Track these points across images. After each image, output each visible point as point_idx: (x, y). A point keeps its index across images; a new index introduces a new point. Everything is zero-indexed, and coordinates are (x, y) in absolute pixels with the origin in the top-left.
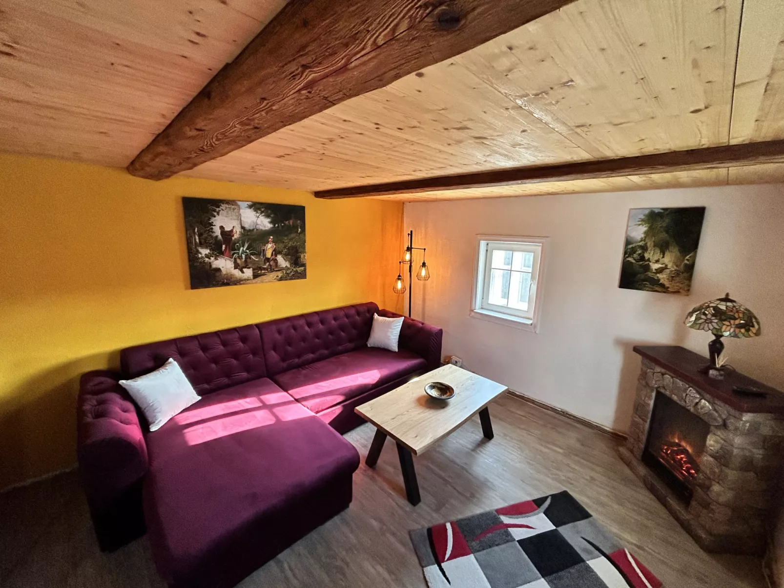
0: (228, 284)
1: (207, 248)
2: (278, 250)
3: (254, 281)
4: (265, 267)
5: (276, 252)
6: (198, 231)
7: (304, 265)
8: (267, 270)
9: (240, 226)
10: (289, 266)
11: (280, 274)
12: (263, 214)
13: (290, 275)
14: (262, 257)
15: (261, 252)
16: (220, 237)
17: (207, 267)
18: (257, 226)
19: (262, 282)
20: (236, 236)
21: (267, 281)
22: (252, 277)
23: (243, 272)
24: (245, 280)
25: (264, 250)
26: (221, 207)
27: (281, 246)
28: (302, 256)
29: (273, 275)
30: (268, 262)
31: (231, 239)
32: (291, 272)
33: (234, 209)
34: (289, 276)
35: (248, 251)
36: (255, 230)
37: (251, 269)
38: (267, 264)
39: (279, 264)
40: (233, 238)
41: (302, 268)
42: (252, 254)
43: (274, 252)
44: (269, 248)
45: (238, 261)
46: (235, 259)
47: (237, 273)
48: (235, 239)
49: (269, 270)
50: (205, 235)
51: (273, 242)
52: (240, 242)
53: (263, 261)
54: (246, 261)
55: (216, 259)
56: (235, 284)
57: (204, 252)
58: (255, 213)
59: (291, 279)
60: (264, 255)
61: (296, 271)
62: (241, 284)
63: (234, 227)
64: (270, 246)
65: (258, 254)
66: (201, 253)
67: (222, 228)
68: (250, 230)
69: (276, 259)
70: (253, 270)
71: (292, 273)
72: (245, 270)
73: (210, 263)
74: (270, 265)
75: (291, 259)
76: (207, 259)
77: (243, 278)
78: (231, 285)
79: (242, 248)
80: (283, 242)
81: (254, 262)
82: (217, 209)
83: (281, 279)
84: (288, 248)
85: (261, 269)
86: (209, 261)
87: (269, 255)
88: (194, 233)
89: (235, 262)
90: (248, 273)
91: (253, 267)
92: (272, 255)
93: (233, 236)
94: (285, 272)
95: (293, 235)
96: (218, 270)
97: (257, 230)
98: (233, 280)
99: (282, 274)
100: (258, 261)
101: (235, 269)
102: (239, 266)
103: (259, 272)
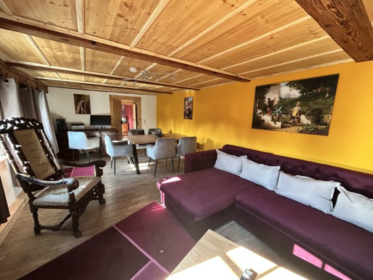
0: (266, 129)
1: (260, 109)
3: (281, 130)
4: (290, 122)
5: (300, 113)
6: (258, 102)
7: (326, 124)
8: (291, 124)
9: (279, 97)
10: (310, 123)
11: (301, 128)
12: (295, 88)
13: (310, 130)
14: (289, 116)
15: (289, 113)
17: (259, 119)
18: (290, 96)
19: (286, 131)
21: (289, 131)
22: (280, 127)
23: (275, 123)
24: (276, 128)
25: (291, 111)
26: (271, 88)
27: (305, 108)
28: (326, 116)
29: (295, 128)
30: (293, 119)
31: (273, 104)
32: (311, 128)
33: (277, 88)
34: (308, 131)
35: (281, 112)
36: (288, 99)
37: (281, 123)
38: (292, 120)
39: (301, 121)
40: (274, 104)
41: (324, 127)
42: (283, 113)
43: (299, 113)
44: (296, 110)
45: (274, 117)
47: (272, 124)
48: (275, 105)
49: (293, 124)
50: (261, 103)
51: (299, 106)
52: (277, 106)
53: (290, 118)
54: (278, 117)
56: (270, 130)
57: (259, 111)
58: (289, 88)
59: (310, 133)
60: (291, 114)
61: (317, 129)
62: (273, 130)
63: (275, 98)
64: (296, 108)
65: (287, 114)
67: (269, 99)
68: (285, 99)
69: (299, 118)
70: (282, 123)
74: (294, 121)
75: (314, 118)
76: (259, 115)
78: (268, 130)
79: (277, 110)
80: (309, 106)
81: (283, 118)
82: (269, 90)
83: (301, 132)
84: (312, 110)
85: (287, 123)
86: (261, 116)
87: (294, 114)
89: (272, 118)
90: (279, 124)
91: (282, 121)
92: (297, 114)
93: (274, 103)
94: (305, 127)
95: (319, 100)
96: (264, 121)
98: (269, 127)
99: (303, 128)
100: (286, 118)
101: (272, 121)
102: (274, 120)
103: (286, 125)
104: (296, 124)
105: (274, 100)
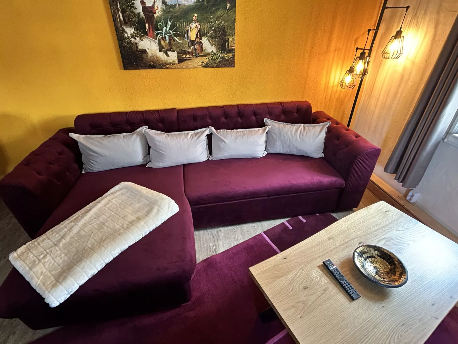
0: (153, 67)
1: (131, 26)
2: (203, 31)
3: (179, 66)
4: (190, 50)
5: (201, 34)
6: (120, 8)
7: (232, 51)
8: (192, 55)
10: (215, 51)
11: (205, 60)
13: (216, 62)
14: (186, 40)
16: (142, 14)
17: (134, 48)
19: (187, 67)
20: (158, 13)
21: (192, 66)
22: (177, 61)
23: (168, 56)
24: (170, 64)
25: (188, 31)
27: (206, 26)
28: (230, 39)
29: (198, 61)
30: (193, 45)
31: (153, 16)
32: (217, 58)
36: (178, 5)
37: (176, 52)
38: (192, 47)
39: (204, 49)
40: (155, 16)
41: (230, 55)
42: (175, 35)
43: (199, 34)
44: (194, 29)
45: (163, 43)
46: (159, 40)
47: (161, 55)
48: (157, 16)
50: (127, 13)
51: (198, 21)
52: (163, 21)
53: (187, 44)
54: (170, 42)
55: (141, 40)
56: (162, 68)
57: (130, 31)
59: (217, 66)
60: (188, 37)
61: (223, 58)
62: (166, 68)
64: (194, 25)
65: (182, 36)
66: (127, 33)
67: (143, 3)
68: (172, 6)
69: (201, 43)
70: (178, 53)
71: (219, 60)
72: (169, 53)
73: (136, 43)
74: (195, 49)
75: (218, 42)
76: (133, 39)
77: (169, 62)
78: (158, 68)
79: (165, 28)
80: (209, 22)
81: (178, 45)
83: (207, 66)
84: (215, 30)
85: (185, 52)
86: (135, 41)
87: (193, 37)
88: (118, 10)
89: (160, 44)
90: (173, 56)
91: (178, 50)
92: (197, 37)
93: (155, 13)
94: (210, 58)
95: (220, 13)
96: (144, 52)
98: (158, 63)
99: (208, 60)
100: (182, 43)
101: (160, 51)
102: (163, 48)
103: (184, 56)
104: (199, 54)
105: (153, 7)
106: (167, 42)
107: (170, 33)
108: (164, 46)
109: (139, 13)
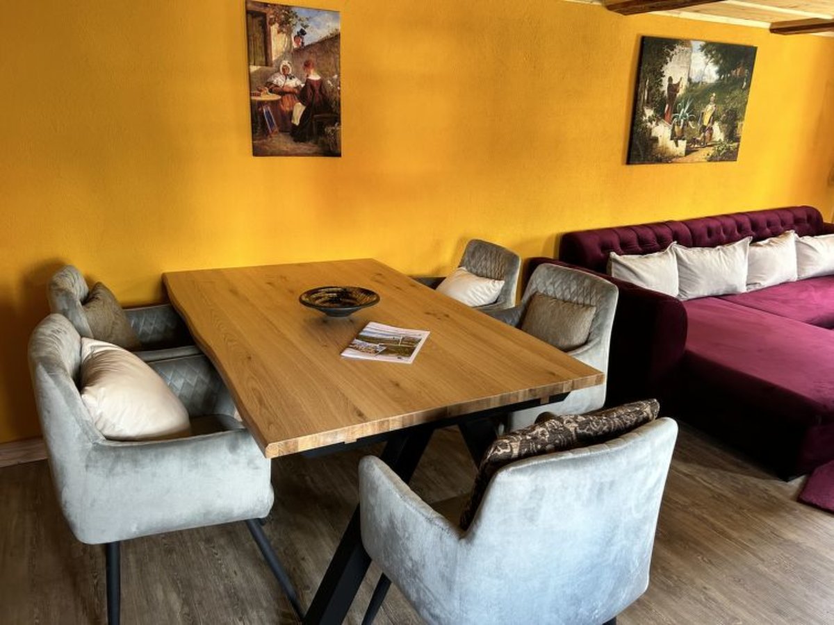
0: (659, 161)
1: (652, 108)
2: (717, 114)
3: (685, 159)
4: (699, 139)
5: (715, 118)
6: (648, 85)
7: (738, 140)
8: (700, 145)
9: (687, 78)
10: (722, 140)
11: (711, 151)
12: (713, 59)
16: (666, 92)
17: (648, 135)
18: (704, 78)
19: (692, 162)
20: (681, 92)
22: (684, 153)
23: (677, 145)
24: (677, 157)
25: (703, 113)
26: (675, 50)
27: (721, 108)
28: (739, 123)
29: (704, 153)
30: (703, 132)
31: (676, 95)
32: (723, 149)
33: (687, 52)
34: (719, 155)
35: (687, 115)
37: (685, 141)
38: (702, 135)
39: (713, 136)
40: (678, 95)
41: (735, 144)
42: (691, 119)
43: (712, 118)
44: (709, 109)
45: (676, 129)
46: (674, 125)
47: (671, 144)
49: (702, 144)
50: (654, 90)
51: (715, 102)
52: (683, 101)
53: (699, 130)
54: (683, 128)
55: (657, 125)
56: (667, 162)
57: (649, 113)
58: (705, 57)
59: (721, 160)
60: (702, 121)
61: (728, 149)
62: (672, 162)
63: (681, 79)
66: (645, 115)
67: (670, 79)
68: (696, 84)
69: (712, 128)
70: (688, 143)
71: (724, 151)
72: (680, 142)
74: (704, 137)
75: (727, 128)
76: (649, 124)
77: (676, 154)
78: (663, 163)
79: (683, 110)
80: (724, 103)
81: (691, 132)
82: (672, 53)
83: (712, 159)
84: (728, 112)
86: (652, 127)
87: (706, 121)
88: (646, 87)
89: (673, 130)
90: (682, 146)
91: (688, 139)
92: (710, 121)
93: (678, 92)
94: (717, 149)
95: (736, 93)
96: (656, 140)
97: (702, 83)
98: (666, 155)
99: (713, 151)
100: (694, 129)
101: (671, 139)
102: (675, 136)
103: (692, 146)
104: (707, 143)
105: (678, 85)
106: (681, 127)
107: (686, 117)
108: (677, 134)
109: (664, 92)
